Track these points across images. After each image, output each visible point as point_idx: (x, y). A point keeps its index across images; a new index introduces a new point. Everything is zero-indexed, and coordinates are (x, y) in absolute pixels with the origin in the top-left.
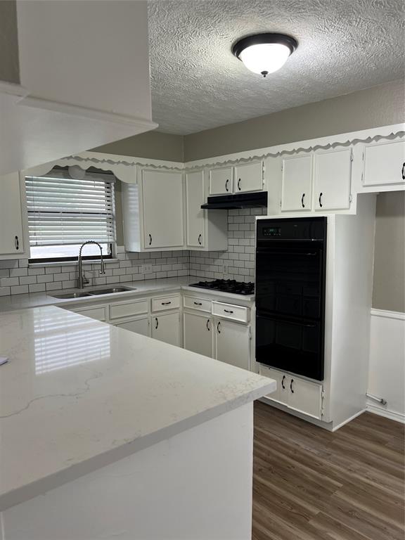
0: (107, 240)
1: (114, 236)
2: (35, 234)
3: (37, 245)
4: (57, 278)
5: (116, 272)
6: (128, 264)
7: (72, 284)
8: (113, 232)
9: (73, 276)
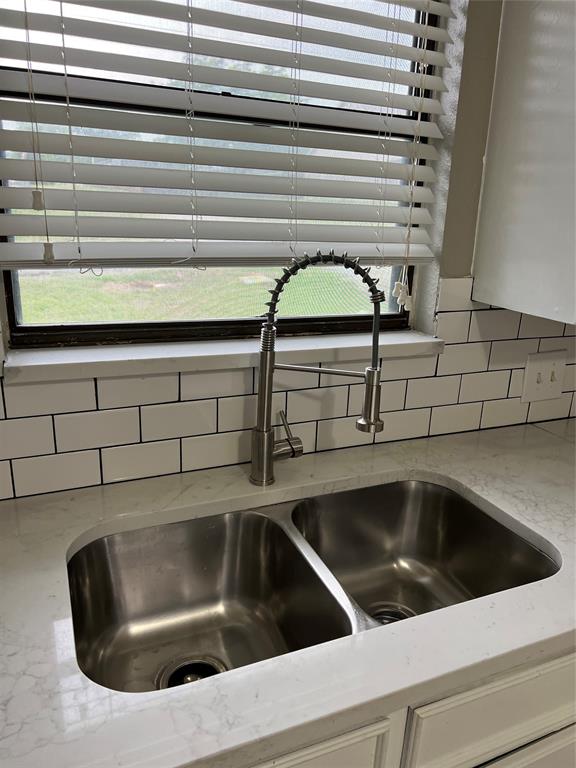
0: (398, 249)
1: (429, 228)
2: (37, 201)
3: (49, 262)
4: (158, 422)
5: (421, 393)
6: (476, 356)
7: (226, 449)
8: (431, 207)
9: (234, 414)
